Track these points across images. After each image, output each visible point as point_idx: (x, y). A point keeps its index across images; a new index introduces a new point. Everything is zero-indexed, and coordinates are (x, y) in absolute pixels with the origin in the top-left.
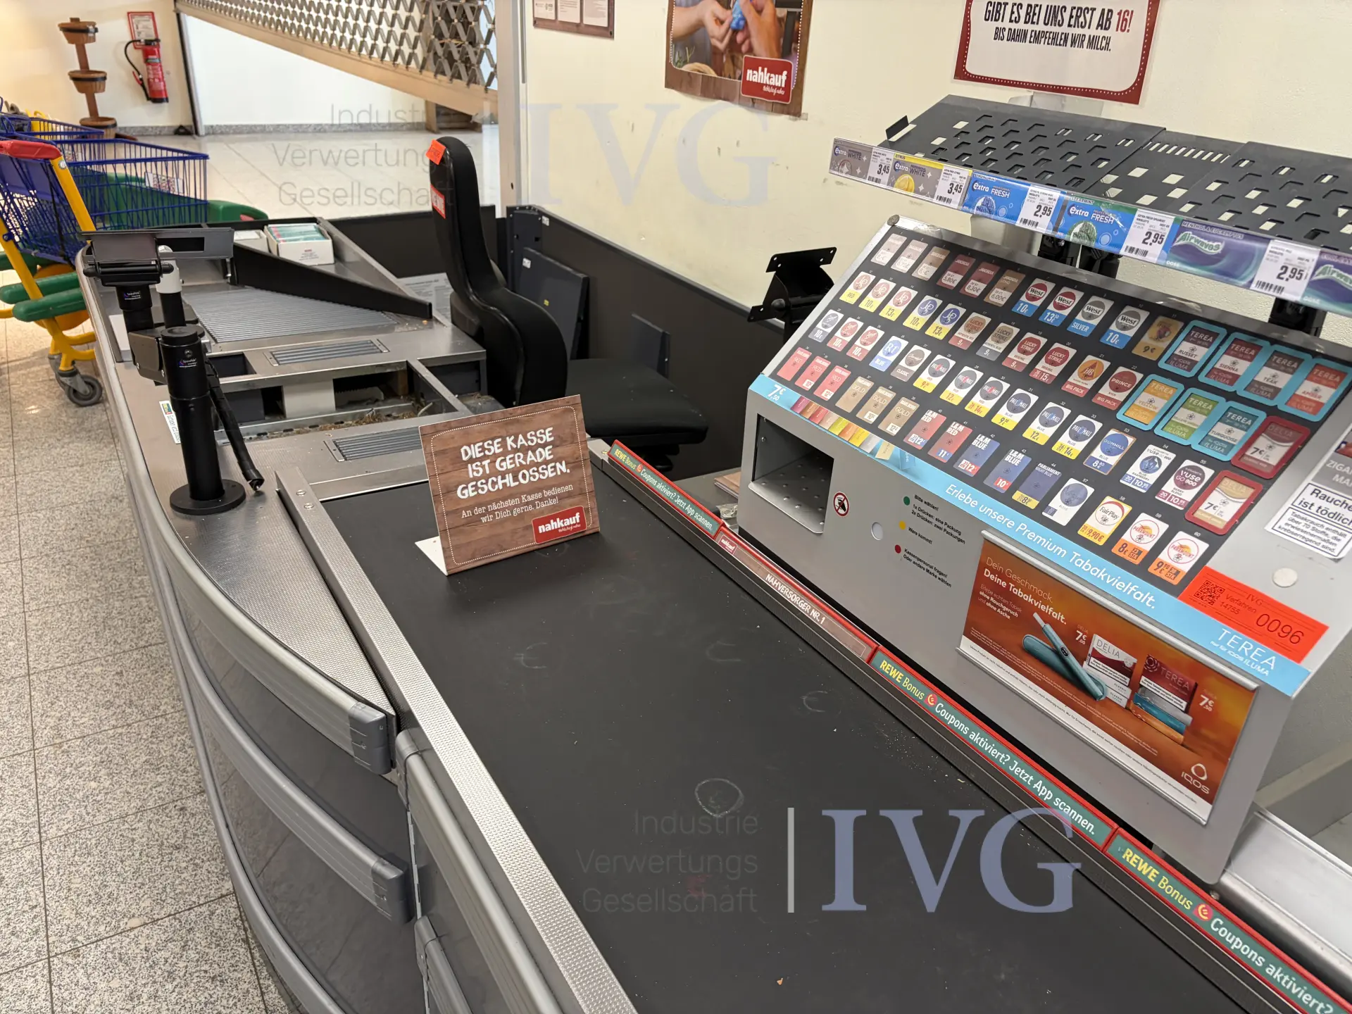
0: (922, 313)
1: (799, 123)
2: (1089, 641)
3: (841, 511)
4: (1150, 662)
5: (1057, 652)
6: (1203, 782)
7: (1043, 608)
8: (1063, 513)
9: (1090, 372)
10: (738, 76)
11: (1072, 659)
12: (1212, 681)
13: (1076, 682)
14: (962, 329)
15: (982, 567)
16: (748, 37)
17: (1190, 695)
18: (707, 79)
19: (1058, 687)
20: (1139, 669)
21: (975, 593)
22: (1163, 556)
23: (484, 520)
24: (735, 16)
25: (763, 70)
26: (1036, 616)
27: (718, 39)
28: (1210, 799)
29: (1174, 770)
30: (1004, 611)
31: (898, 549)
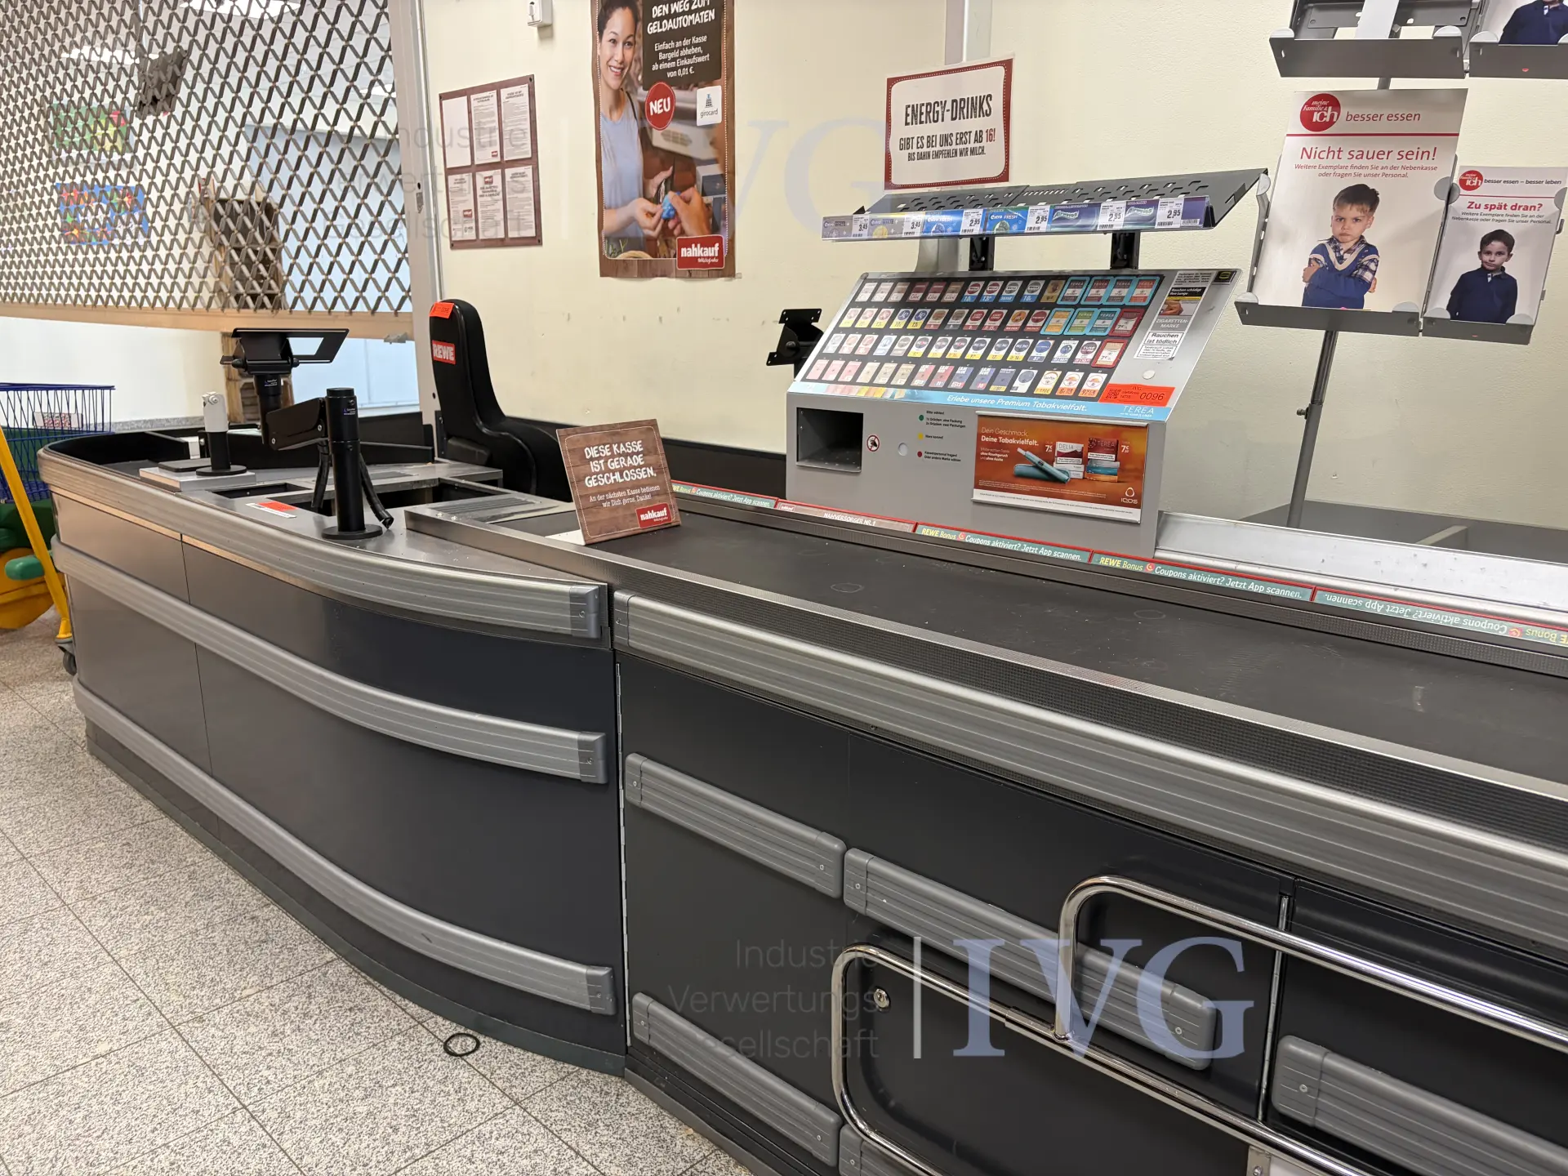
0: (901, 319)
1: (735, 281)
2: (1054, 448)
3: (874, 448)
4: (1091, 441)
5: (1036, 467)
6: (1133, 498)
7: (1023, 442)
8: (1022, 387)
9: (1018, 318)
10: (672, 255)
11: (1046, 466)
12: (1126, 434)
13: (1052, 479)
14: (931, 320)
15: (979, 436)
16: (679, 222)
17: (1115, 449)
18: (643, 264)
19: (1041, 489)
20: (1086, 450)
21: (978, 455)
22: (1085, 387)
23: (604, 505)
24: (665, 208)
25: (696, 246)
26: (1020, 450)
27: (649, 229)
28: (1138, 506)
29: (1116, 501)
30: (999, 457)
31: (920, 454)
